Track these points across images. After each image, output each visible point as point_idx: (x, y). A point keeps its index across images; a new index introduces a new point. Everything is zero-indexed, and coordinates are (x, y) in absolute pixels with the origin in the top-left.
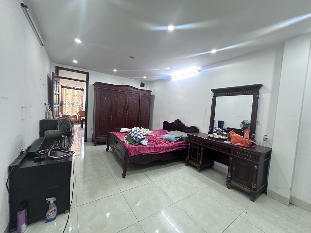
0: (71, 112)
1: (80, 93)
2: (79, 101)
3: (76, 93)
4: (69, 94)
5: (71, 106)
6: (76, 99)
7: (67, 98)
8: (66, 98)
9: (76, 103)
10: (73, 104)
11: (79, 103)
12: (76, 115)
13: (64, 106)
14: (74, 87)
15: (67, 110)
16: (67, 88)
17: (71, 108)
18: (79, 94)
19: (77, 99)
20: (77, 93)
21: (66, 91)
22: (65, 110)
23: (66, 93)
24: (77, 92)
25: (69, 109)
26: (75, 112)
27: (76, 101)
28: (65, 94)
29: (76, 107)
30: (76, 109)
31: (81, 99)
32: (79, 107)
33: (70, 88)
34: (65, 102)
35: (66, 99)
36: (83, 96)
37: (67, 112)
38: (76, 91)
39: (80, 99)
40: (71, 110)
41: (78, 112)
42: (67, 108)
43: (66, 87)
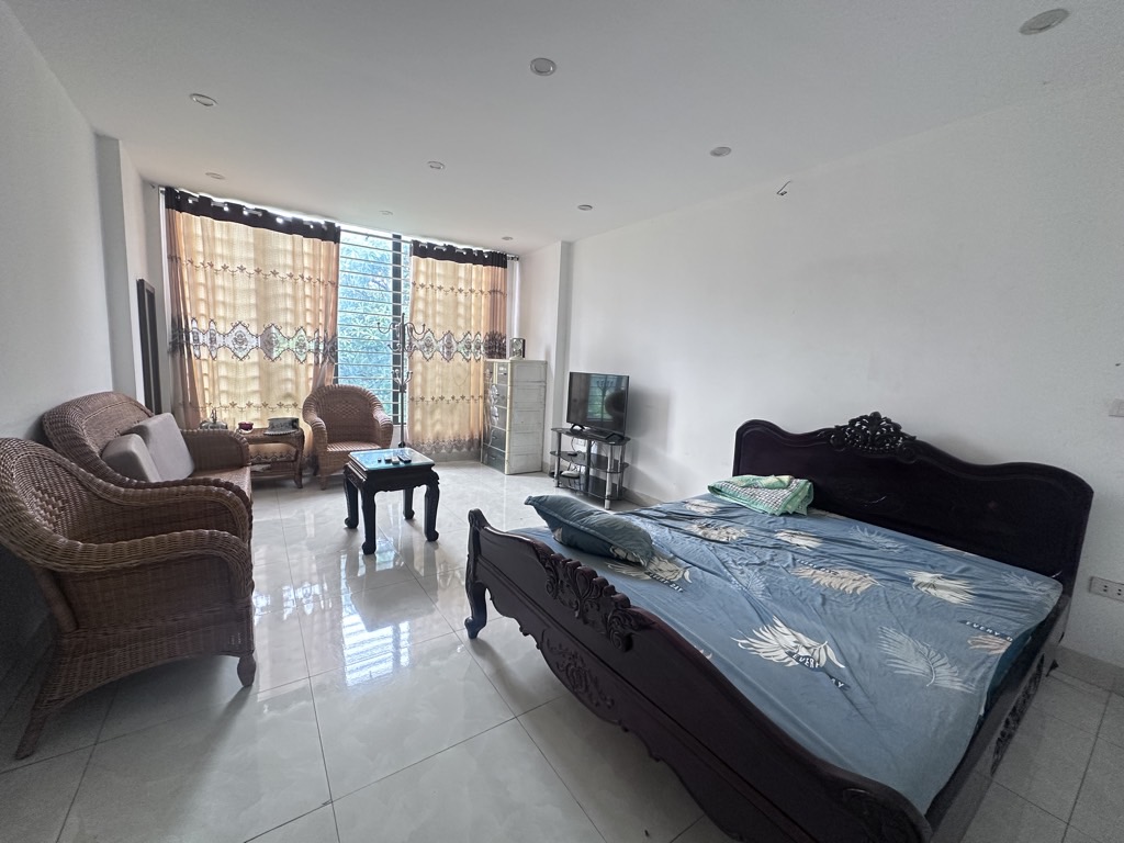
0: (256, 401)
1: (315, 257)
2: (309, 320)
3: (289, 261)
4: (232, 259)
5: (254, 357)
6: (289, 304)
7: (220, 297)
8: (213, 289)
9: (290, 332)
10: (267, 344)
11: (310, 332)
12: (294, 423)
13: (204, 353)
14: (271, 210)
15: (223, 386)
16: (217, 213)
17: (255, 372)
18: (307, 262)
19: (294, 298)
20: (293, 254)
21: (208, 240)
22: (214, 382)
23: (212, 255)
24: (289, 247)
25: (242, 376)
26: (288, 396)
27: (289, 318)
28: (199, 260)
29: (289, 359)
30: (290, 374)
31: (322, 306)
32: (311, 359)
33: (235, 214)
34: (203, 325)
35: (212, 304)
36: (335, 285)
37: (225, 401)
38: (284, 241)
39: (315, 301)
40: (255, 386)
41: (303, 396)
42: (223, 371)
43: (204, 208)
